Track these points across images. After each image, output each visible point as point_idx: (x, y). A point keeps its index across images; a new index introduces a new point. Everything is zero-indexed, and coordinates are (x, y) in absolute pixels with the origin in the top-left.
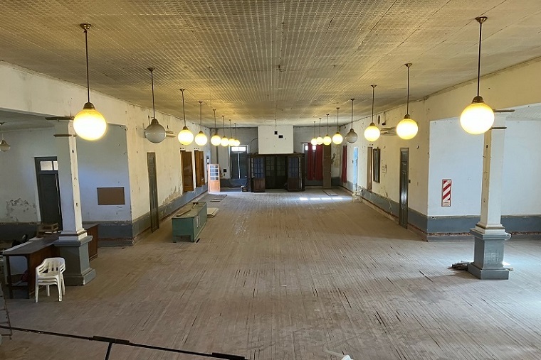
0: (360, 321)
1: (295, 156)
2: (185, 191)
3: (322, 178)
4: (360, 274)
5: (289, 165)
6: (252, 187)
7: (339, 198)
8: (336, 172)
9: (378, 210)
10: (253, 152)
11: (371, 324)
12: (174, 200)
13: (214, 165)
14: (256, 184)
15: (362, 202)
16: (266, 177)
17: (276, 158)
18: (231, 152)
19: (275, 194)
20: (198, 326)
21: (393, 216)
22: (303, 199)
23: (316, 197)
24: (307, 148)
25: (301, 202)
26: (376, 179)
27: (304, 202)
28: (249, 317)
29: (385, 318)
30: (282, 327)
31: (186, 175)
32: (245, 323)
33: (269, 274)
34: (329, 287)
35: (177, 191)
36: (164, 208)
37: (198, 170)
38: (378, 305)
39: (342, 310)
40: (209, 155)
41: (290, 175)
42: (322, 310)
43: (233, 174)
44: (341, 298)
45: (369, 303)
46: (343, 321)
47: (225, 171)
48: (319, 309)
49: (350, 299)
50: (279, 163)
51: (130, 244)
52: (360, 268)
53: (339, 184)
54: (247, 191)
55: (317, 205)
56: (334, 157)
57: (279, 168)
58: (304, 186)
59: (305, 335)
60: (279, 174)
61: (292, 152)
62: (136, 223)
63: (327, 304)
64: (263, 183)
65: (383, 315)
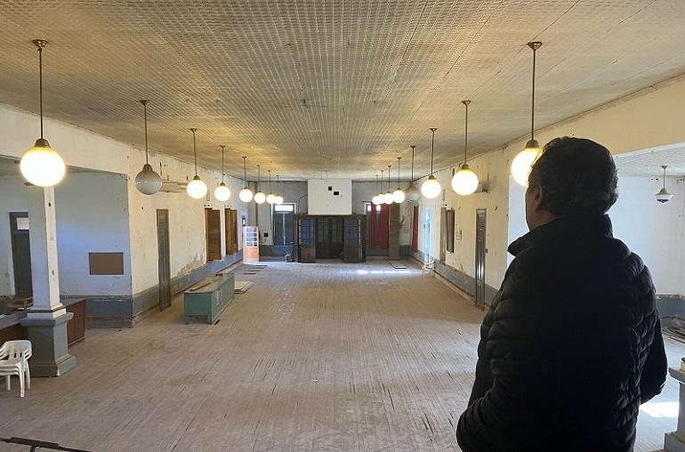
0: (401, 425)
1: (353, 217)
2: (210, 259)
3: (388, 246)
4: (414, 366)
5: (347, 230)
6: (299, 256)
7: (406, 272)
8: (405, 239)
9: (451, 286)
10: (301, 212)
11: (415, 429)
12: (194, 270)
13: (252, 228)
14: (305, 252)
15: (434, 277)
16: (317, 244)
17: (330, 220)
18: (274, 211)
19: (326, 265)
20: (193, 430)
21: (469, 294)
22: (362, 271)
23: (378, 270)
24: (369, 208)
25: (358, 275)
26: (450, 248)
27: (362, 276)
28: (261, 419)
29: (435, 422)
30: (301, 432)
31: (213, 240)
32: (255, 426)
33: (298, 365)
34: (372, 382)
35: (199, 259)
36: (178, 281)
37: (229, 234)
38: (428, 405)
39: (381, 412)
40: (246, 214)
41: (347, 243)
42: (356, 412)
43: (276, 239)
44: (383, 396)
45: (418, 403)
46: (381, 424)
47: (266, 235)
48: (353, 411)
49: (395, 398)
50: (334, 227)
51: (129, 325)
52: (415, 358)
53: (409, 255)
54: (293, 261)
55: (378, 279)
56: (403, 220)
57: (334, 233)
58: (364, 256)
59: (328, 443)
60: (334, 240)
61: (350, 213)
62: (137, 298)
63: (364, 404)
64: (313, 251)
65: (433, 418)
